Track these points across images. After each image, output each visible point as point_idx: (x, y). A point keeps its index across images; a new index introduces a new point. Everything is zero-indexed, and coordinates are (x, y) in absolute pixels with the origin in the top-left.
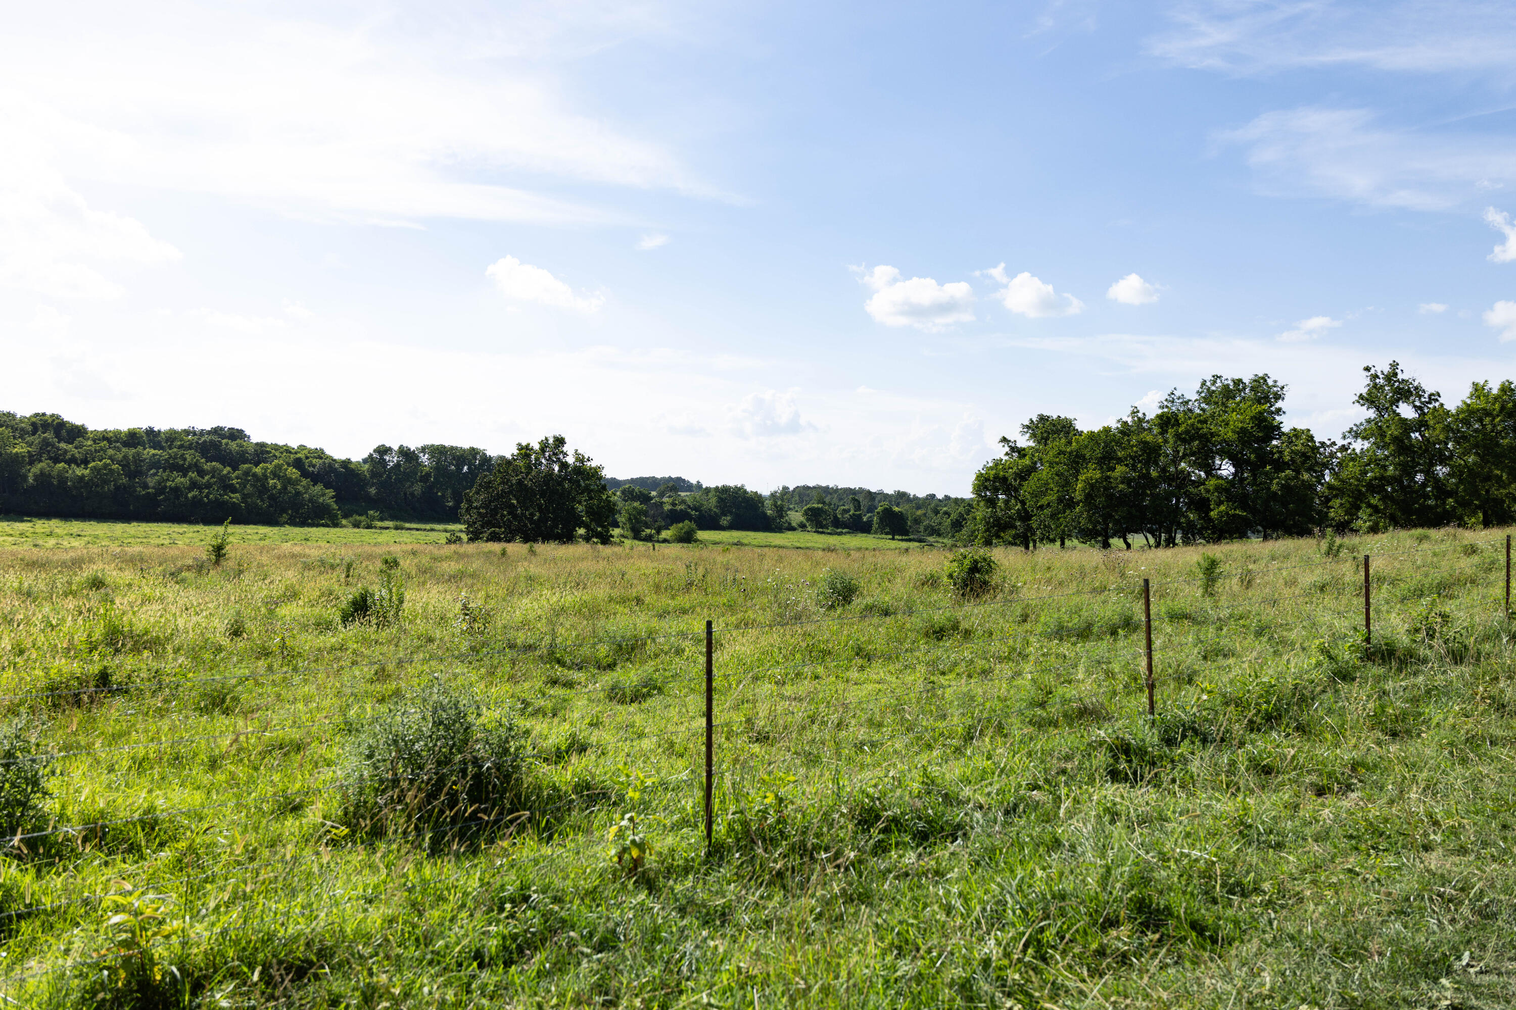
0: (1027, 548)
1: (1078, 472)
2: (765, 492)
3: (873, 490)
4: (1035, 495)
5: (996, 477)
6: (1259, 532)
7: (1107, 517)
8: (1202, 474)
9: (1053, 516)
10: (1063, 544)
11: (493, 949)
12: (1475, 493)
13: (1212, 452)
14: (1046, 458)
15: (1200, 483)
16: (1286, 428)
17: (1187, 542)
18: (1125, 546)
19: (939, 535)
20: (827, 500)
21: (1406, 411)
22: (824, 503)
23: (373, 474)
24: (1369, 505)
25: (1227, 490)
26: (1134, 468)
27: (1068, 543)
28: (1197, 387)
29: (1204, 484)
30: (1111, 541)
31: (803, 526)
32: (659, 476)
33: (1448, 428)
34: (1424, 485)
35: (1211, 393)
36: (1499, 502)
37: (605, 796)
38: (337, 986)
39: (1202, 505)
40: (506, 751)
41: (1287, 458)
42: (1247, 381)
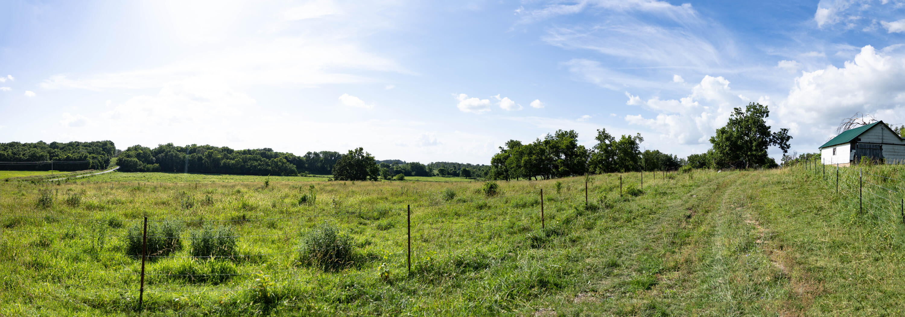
0: (507, 180)
1: (522, 157)
2: (426, 164)
4: (509, 164)
5: (498, 159)
6: (572, 174)
7: (530, 171)
8: (557, 158)
9: (515, 171)
10: (518, 179)
12: (623, 163)
13: (559, 151)
14: (513, 153)
15: (556, 160)
16: (578, 145)
17: (552, 178)
18: (535, 179)
19: (481, 177)
20: (446, 166)
21: (607, 142)
22: (444, 167)
23: (307, 160)
24: (599, 167)
25: (563, 163)
26: (538, 156)
27: (519, 179)
28: (555, 133)
30: (532, 178)
31: (438, 175)
32: (392, 160)
33: (617, 147)
34: (612, 161)
35: (559, 135)
36: (628, 166)
39: (556, 167)
41: (578, 154)
42: (568, 132)
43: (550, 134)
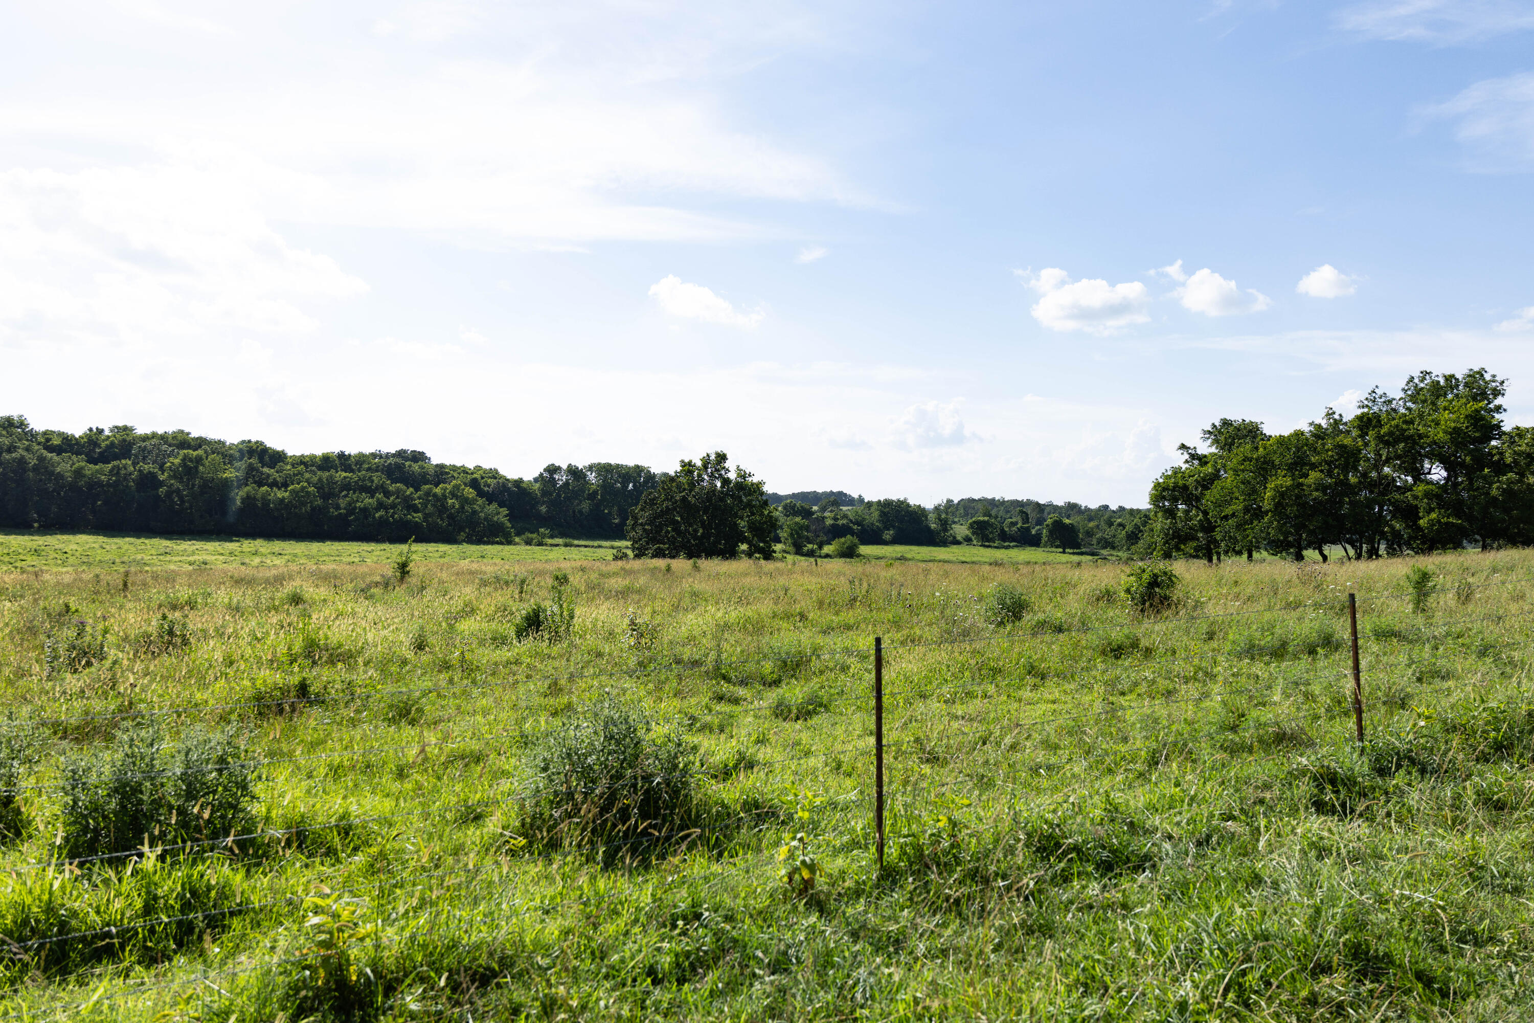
0: (1210, 560)
1: (1266, 479)
2: (928, 504)
3: (1042, 502)
4: (1218, 505)
5: (1175, 486)
6: (1476, 541)
7: (1300, 527)
8: (1409, 479)
9: (1239, 527)
10: (1250, 556)
11: (667, 966)
13: (1420, 455)
14: (1230, 465)
15: (1407, 488)
16: (1507, 427)
17: (1392, 554)
18: (1320, 558)
19: (1113, 548)
20: (993, 513)
22: (990, 516)
23: (544, 493)
25: (1438, 497)
26: (1330, 474)
27: (1255, 555)
28: (1403, 384)
29: (1411, 490)
30: (1305, 553)
31: (968, 540)
32: (820, 490)
35: (1418, 391)
37: (775, 815)
38: (519, 995)
39: (1409, 513)
40: (675, 766)
41: (1509, 460)
42: (1459, 376)
43: (1379, 392)
